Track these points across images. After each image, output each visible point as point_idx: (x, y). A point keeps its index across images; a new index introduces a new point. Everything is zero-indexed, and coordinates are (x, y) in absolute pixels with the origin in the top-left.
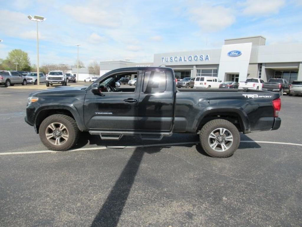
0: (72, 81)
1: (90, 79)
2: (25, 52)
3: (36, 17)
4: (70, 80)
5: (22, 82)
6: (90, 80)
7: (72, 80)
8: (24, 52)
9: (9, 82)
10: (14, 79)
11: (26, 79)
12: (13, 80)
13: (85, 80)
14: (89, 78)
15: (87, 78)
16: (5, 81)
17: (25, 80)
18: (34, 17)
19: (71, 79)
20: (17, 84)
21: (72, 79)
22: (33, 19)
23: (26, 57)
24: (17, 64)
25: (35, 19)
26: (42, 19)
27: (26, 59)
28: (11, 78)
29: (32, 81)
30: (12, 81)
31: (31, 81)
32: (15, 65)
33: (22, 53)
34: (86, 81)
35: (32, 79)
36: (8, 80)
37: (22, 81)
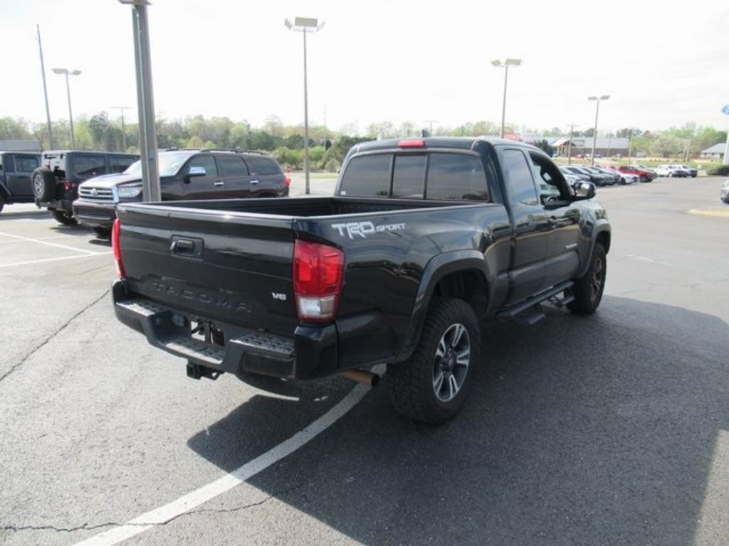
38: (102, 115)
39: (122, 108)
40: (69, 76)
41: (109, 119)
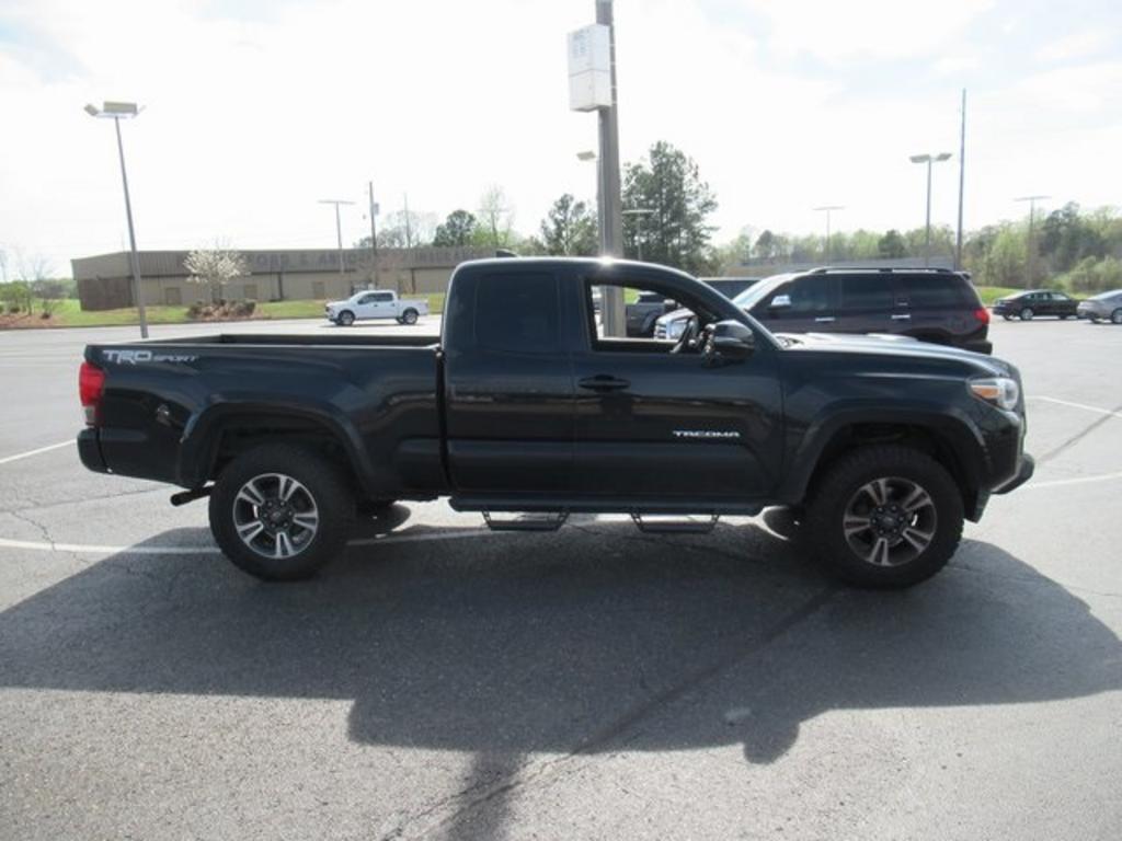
38: (1068, 208)
39: (1032, 199)
40: (933, 165)
41: (1079, 214)
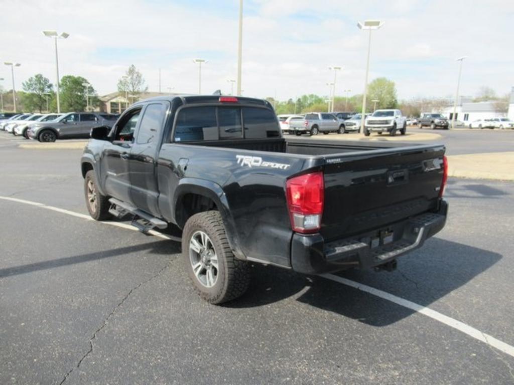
0: (441, 126)
1: (479, 123)
2: (392, 80)
3: (367, 24)
4: (436, 126)
5: (338, 129)
6: (480, 125)
7: (440, 124)
8: (389, 82)
9: (316, 129)
10: (325, 125)
11: (345, 124)
12: (323, 126)
13: (470, 125)
14: (479, 120)
15: (474, 122)
16: (310, 128)
17: (343, 125)
18: (364, 24)
19: (438, 123)
20: (333, 132)
21: (440, 122)
22: (364, 27)
23: (392, 88)
24: (377, 101)
25: (368, 27)
26: (377, 23)
27: (391, 92)
28: (320, 123)
29: (355, 128)
30: (321, 128)
31: (353, 127)
32: (374, 103)
33: (387, 83)
34: (473, 126)
35: (355, 124)
36: (315, 126)
37: (337, 127)
